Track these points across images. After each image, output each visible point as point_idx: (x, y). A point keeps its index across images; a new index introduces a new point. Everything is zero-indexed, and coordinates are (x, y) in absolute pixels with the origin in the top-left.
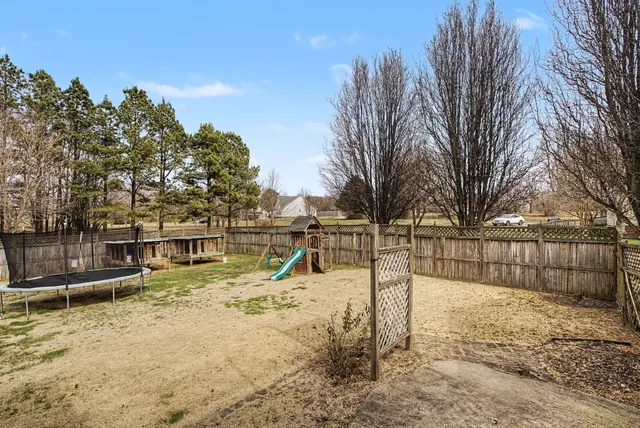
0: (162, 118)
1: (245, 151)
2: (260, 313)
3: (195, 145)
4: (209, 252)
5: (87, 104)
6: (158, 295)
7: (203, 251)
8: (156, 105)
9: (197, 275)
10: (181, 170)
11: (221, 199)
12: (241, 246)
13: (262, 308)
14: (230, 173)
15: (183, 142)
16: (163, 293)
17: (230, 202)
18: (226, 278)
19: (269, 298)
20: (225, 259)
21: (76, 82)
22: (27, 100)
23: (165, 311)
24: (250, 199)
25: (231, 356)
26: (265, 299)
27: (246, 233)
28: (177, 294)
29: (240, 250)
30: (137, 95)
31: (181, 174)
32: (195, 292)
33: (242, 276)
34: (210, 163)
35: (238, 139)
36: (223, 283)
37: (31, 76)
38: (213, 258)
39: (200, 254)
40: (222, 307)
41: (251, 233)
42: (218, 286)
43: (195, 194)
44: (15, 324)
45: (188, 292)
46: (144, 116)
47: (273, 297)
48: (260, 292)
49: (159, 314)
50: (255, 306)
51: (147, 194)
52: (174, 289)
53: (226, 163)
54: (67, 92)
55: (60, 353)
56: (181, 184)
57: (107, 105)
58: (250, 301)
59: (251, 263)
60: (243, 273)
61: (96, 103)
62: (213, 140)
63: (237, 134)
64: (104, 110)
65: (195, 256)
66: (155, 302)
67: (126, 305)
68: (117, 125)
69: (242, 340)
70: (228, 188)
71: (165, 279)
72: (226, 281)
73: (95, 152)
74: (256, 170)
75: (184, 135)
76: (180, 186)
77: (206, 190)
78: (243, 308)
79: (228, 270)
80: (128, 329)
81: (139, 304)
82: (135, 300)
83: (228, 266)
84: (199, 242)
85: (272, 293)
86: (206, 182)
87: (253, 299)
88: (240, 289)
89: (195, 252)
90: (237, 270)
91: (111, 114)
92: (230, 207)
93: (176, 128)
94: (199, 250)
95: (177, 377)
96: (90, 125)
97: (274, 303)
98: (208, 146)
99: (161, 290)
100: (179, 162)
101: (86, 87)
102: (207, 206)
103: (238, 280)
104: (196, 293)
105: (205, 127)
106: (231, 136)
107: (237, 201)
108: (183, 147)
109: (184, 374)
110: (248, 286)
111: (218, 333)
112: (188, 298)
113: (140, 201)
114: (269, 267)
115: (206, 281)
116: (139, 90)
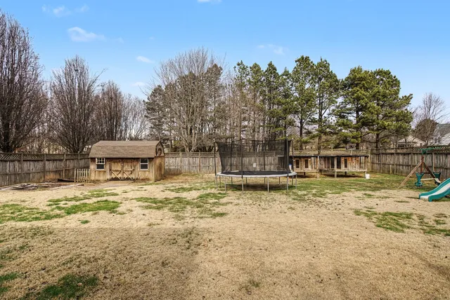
0: (321, 72)
1: (395, 83)
2: (397, 230)
3: (346, 87)
4: (352, 168)
5: (276, 76)
6: (300, 193)
7: (346, 166)
8: (316, 64)
9: (337, 184)
10: (334, 108)
11: (368, 129)
12: (387, 166)
13: (402, 226)
14: (378, 105)
15: (335, 86)
16: (305, 192)
17: (378, 130)
18: (364, 190)
19: (414, 217)
20: (368, 176)
21: (270, 65)
22: (249, 81)
23: (298, 205)
24: (400, 127)
25: (341, 269)
26: (408, 216)
27: (392, 154)
28: (315, 195)
29: (384, 170)
30: (304, 61)
31: (333, 111)
32: (329, 196)
33: (383, 191)
34: (358, 99)
35: (387, 73)
36: (360, 194)
37: (251, 68)
38: (356, 174)
39: (343, 169)
40: (351, 214)
41: (398, 154)
42: (354, 195)
43: (345, 126)
44: (220, 193)
45: (324, 194)
46: (308, 74)
47: (421, 218)
48: (402, 208)
49: (293, 206)
50: (392, 222)
51: (310, 128)
52: (314, 191)
53: (374, 96)
54: (266, 71)
55: (222, 215)
56: (334, 118)
57: (286, 73)
58: (386, 214)
59: (397, 182)
60: (385, 188)
61: (280, 74)
62: (361, 79)
63: (385, 69)
64: (284, 77)
65: (339, 170)
66: (296, 197)
67: (276, 195)
68: (292, 85)
69: (362, 255)
70: (375, 117)
71: (312, 184)
72: (364, 192)
73: (279, 103)
74: (408, 99)
75: (337, 81)
76: (333, 120)
77: (355, 122)
78: (375, 220)
79: (369, 185)
80: (266, 211)
81: (285, 196)
82: (283, 193)
83: (370, 181)
84: (343, 159)
85: (419, 212)
86: (355, 115)
87: (391, 214)
88: (377, 201)
89: (339, 167)
90: (379, 185)
91: (288, 78)
92: (378, 135)
93: (331, 76)
94: (343, 166)
95: (274, 267)
96: (277, 88)
97: (421, 223)
98: (357, 85)
99: (304, 190)
100: (332, 102)
101: (275, 66)
102: (355, 133)
103: (377, 193)
104: (331, 197)
105: (354, 71)
106: (380, 72)
107: (385, 128)
108: (336, 90)
109: (282, 267)
110: (387, 200)
111: (335, 237)
112: (322, 200)
113: (306, 133)
114: (419, 187)
115: (344, 190)
116: (305, 57)
